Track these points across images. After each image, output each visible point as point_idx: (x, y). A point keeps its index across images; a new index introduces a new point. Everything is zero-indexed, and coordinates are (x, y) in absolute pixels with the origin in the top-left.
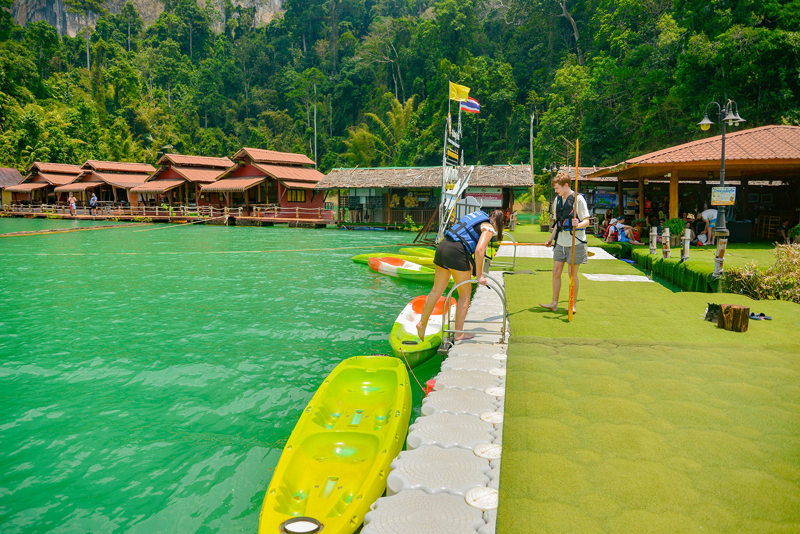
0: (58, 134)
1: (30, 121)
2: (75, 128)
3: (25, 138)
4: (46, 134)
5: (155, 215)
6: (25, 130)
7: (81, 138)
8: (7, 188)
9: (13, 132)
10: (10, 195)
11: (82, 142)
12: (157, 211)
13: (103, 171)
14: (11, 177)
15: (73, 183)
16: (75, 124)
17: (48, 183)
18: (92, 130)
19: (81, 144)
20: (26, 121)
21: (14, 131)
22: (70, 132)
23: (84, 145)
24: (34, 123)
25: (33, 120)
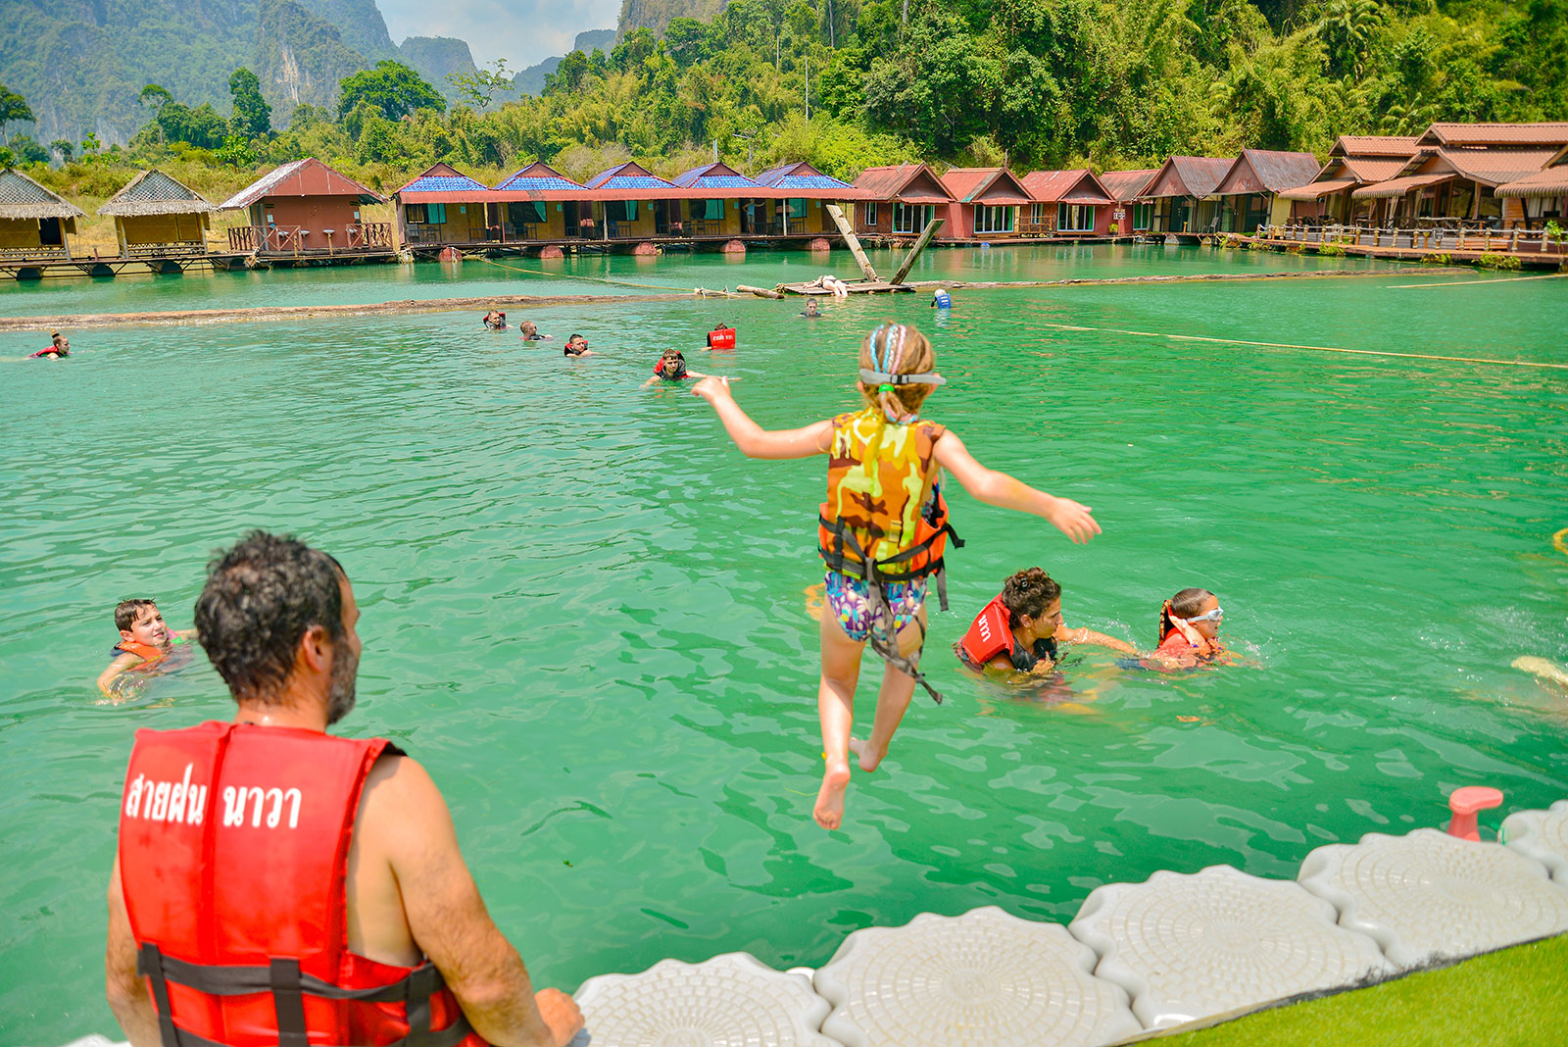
0: (1467, 74)
1: (1412, 53)
2: (1508, 57)
3: (1397, 90)
4: (1440, 76)
5: (1539, 251)
6: (1400, 74)
7: (1519, 77)
8: (1285, 193)
9: (1376, 80)
10: (1288, 206)
11: (1517, 85)
12: (1545, 242)
13: (1453, 147)
14: (1298, 171)
15: (1397, 177)
16: (1512, 47)
17: (1354, 179)
18: (1554, 55)
19: (1516, 92)
20: (1405, 56)
21: (1379, 78)
22: (1495, 66)
23: (1522, 93)
24: (1419, 57)
25: (1419, 50)
